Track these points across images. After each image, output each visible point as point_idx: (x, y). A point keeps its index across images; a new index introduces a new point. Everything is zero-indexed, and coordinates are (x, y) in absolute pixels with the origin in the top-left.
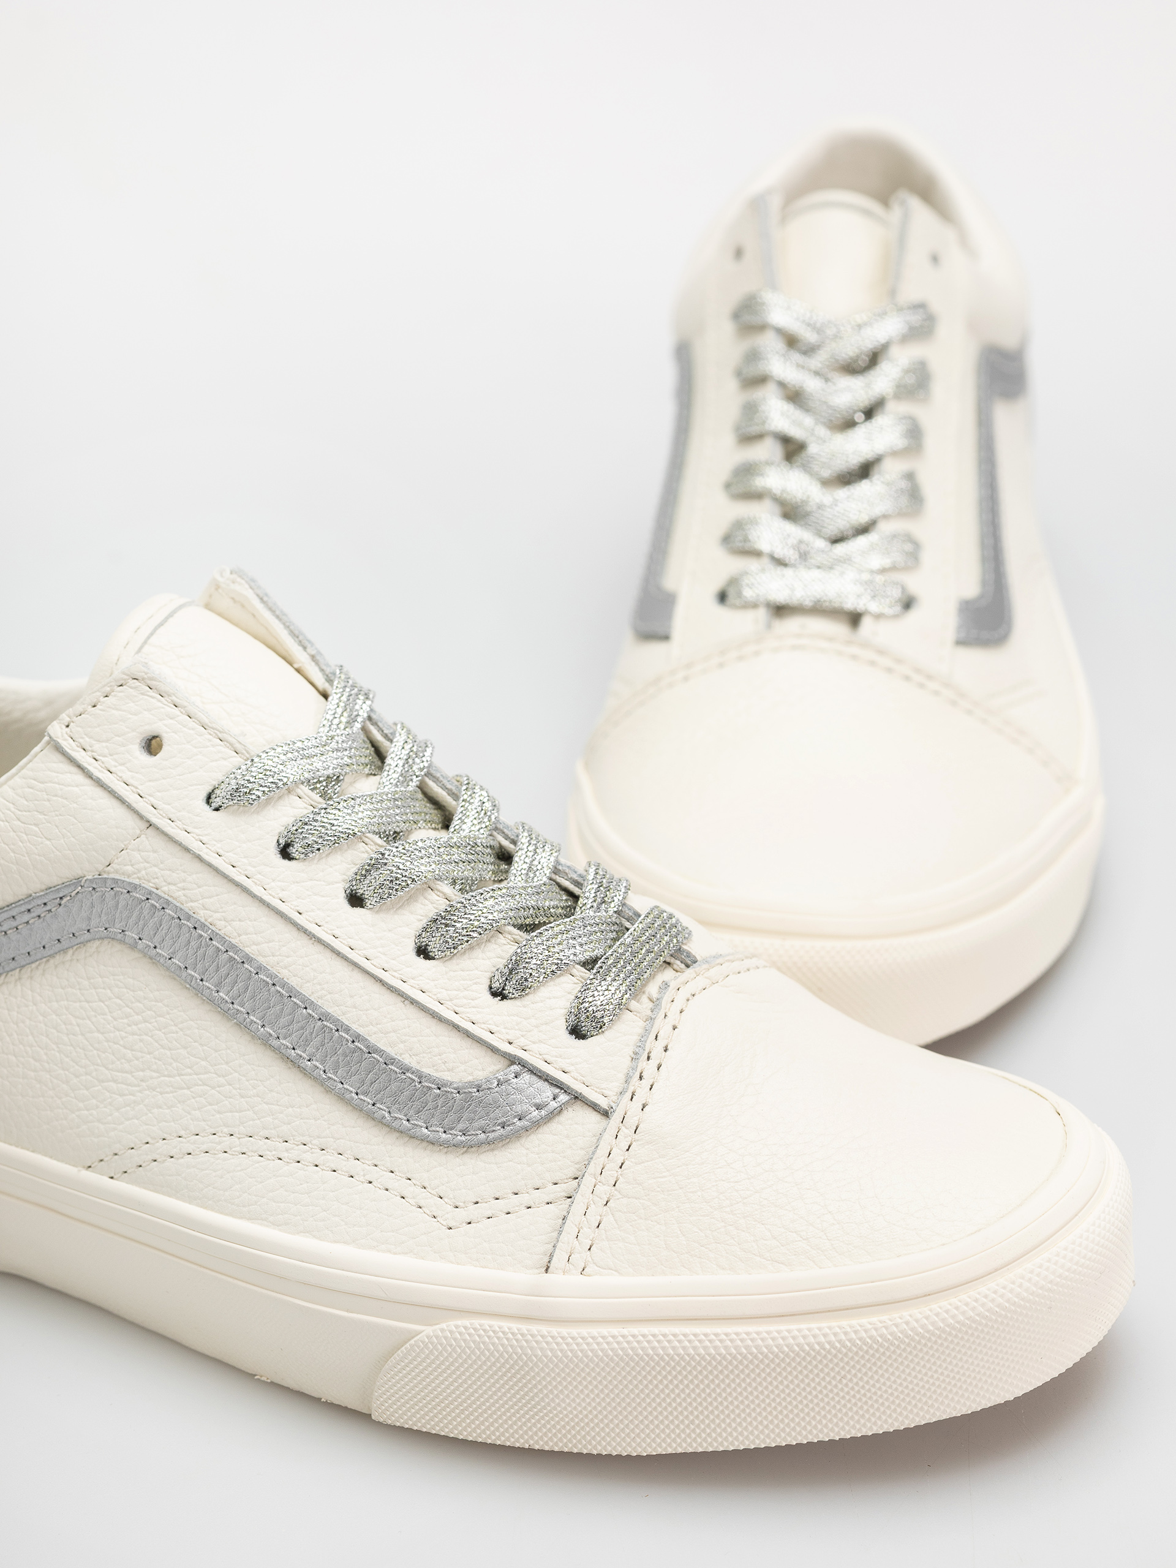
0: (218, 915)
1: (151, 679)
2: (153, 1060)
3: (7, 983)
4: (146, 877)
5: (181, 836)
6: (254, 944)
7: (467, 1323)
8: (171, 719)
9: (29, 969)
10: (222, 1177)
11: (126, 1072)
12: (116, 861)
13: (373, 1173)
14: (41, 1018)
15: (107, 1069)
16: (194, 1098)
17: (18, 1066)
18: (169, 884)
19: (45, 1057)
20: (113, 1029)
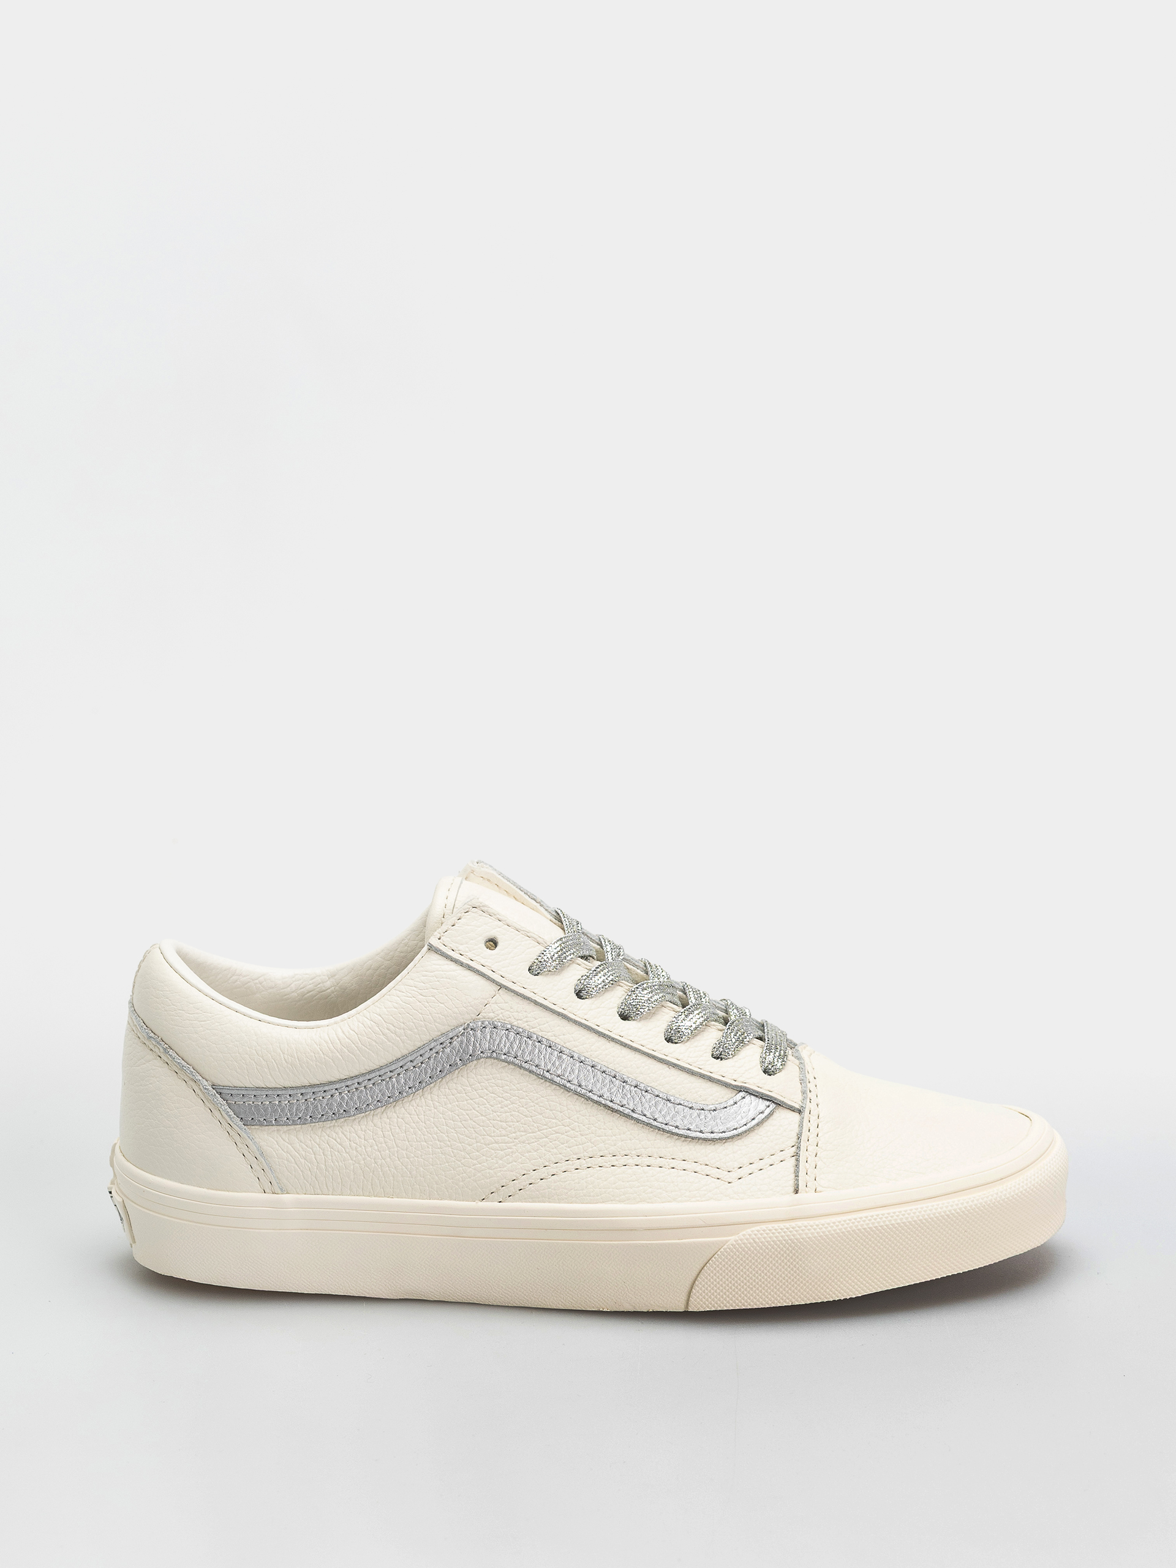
0: (549, 1034)
1: (483, 906)
2: (521, 1125)
3: (414, 1099)
4: (503, 1018)
5: (522, 991)
6: (575, 1047)
7: (758, 1228)
8: (499, 927)
9: (429, 1089)
10: (579, 1183)
11: (504, 1136)
12: (483, 1011)
13: (674, 1163)
14: (441, 1115)
15: (491, 1136)
16: (551, 1142)
17: (428, 1147)
18: (518, 1020)
19: (447, 1138)
20: (491, 1112)
